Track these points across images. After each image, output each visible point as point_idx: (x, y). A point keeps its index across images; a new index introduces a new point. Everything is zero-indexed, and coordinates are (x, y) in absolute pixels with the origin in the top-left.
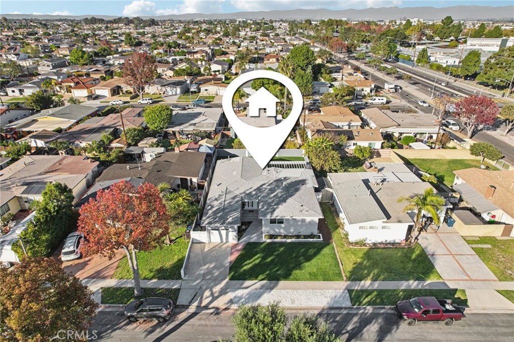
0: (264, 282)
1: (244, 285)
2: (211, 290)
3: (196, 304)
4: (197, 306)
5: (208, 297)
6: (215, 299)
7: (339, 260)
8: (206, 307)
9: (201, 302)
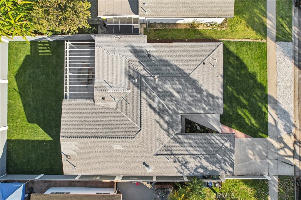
0: (269, 107)
1: (273, 123)
2: (279, 150)
3: (291, 160)
4: (293, 158)
5: (285, 151)
6: (286, 146)
7: (244, 40)
8: (294, 152)
9: (290, 156)
